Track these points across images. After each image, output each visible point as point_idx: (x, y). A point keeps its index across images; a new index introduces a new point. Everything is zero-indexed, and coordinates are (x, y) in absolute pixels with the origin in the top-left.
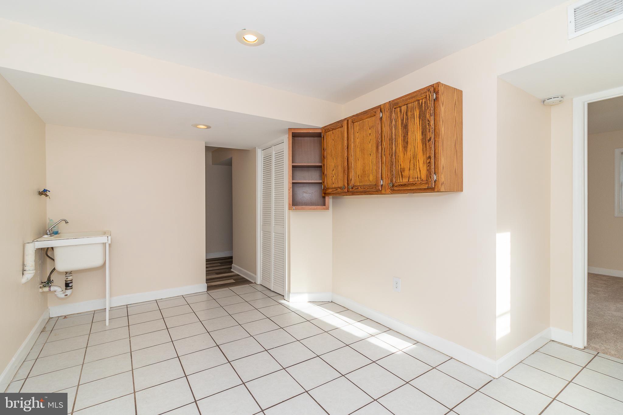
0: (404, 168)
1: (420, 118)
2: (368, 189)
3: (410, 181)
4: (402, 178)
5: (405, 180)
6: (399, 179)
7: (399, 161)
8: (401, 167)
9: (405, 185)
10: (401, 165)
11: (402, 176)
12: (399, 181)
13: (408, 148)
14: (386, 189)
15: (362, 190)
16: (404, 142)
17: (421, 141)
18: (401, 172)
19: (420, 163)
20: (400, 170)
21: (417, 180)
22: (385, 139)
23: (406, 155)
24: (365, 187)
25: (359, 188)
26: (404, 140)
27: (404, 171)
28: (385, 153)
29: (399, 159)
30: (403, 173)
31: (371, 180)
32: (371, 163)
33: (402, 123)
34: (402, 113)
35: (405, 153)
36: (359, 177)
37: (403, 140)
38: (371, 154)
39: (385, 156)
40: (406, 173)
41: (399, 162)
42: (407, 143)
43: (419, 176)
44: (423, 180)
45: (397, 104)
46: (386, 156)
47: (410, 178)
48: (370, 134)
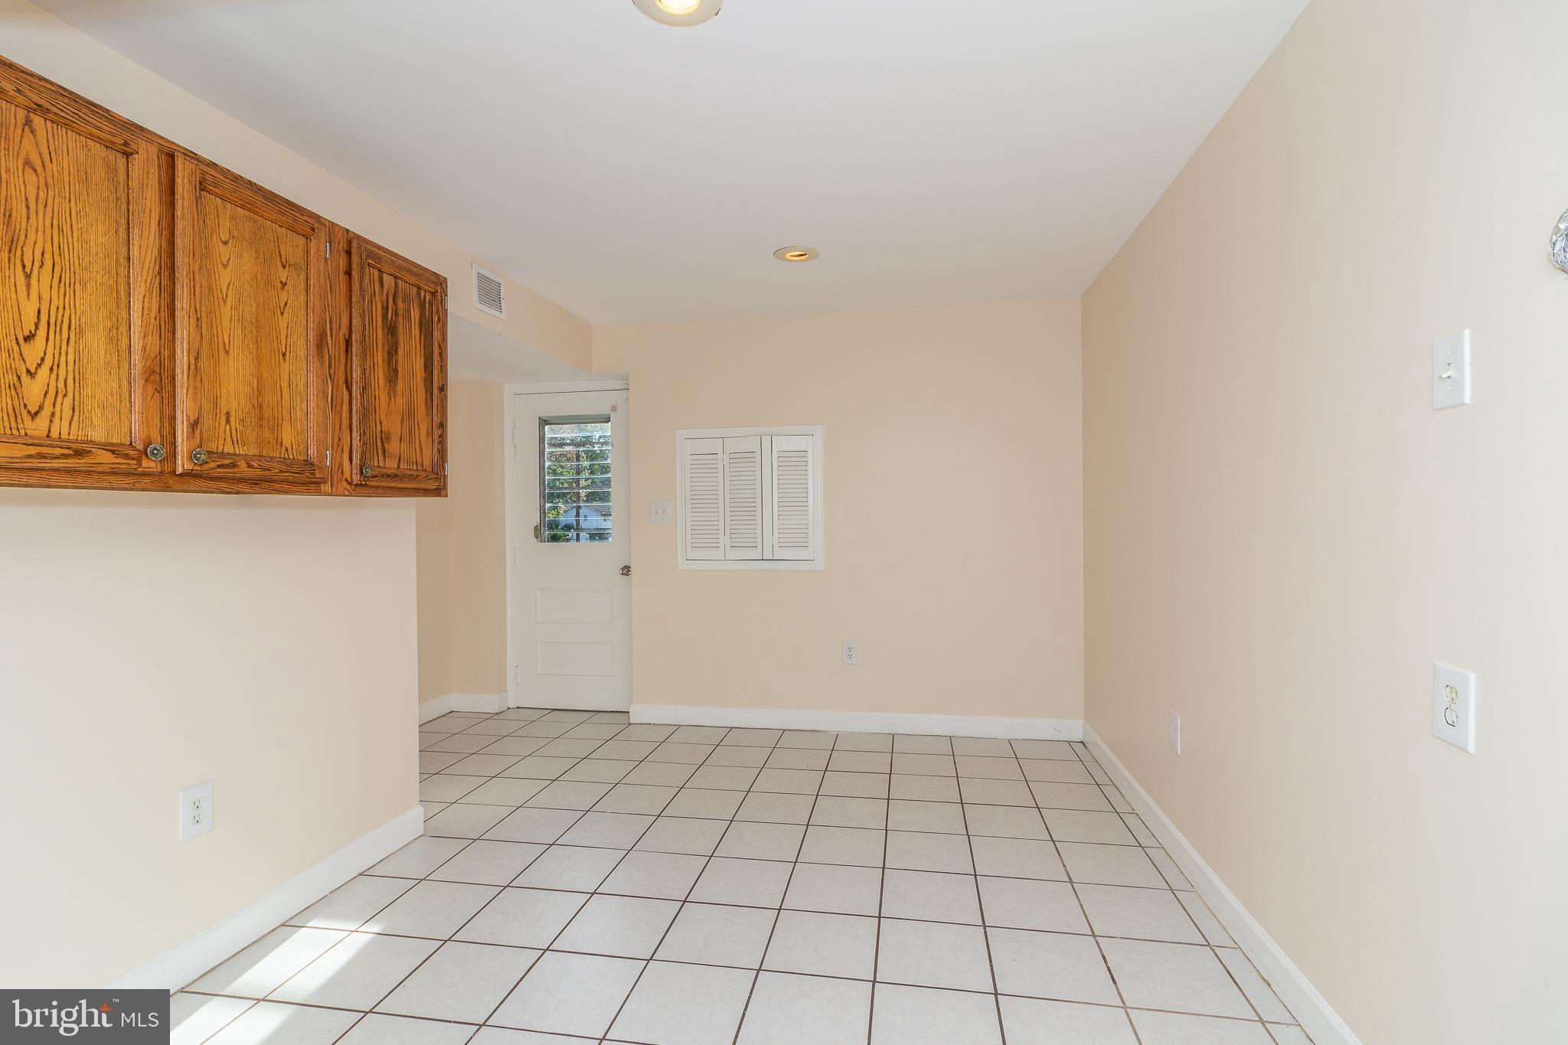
0: (389, 433)
1: (421, 331)
2: (281, 471)
3: (401, 467)
4: (384, 457)
5: (391, 464)
6: (376, 458)
7: (377, 410)
8: (381, 426)
9: (397, 475)
10: (381, 423)
11: (384, 452)
12: (376, 464)
13: (398, 387)
14: (335, 481)
15: (250, 473)
16: (389, 366)
17: (422, 383)
18: (382, 442)
19: (422, 431)
20: (379, 436)
21: (415, 468)
22: (331, 330)
23: (393, 400)
24: (268, 465)
25: (242, 464)
26: (389, 363)
27: (389, 439)
28: (332, 371)
29: (377, 405)
30: (386, 445)
31: (287, 443)
32: (285, 385)
33: (385, 316)
34: (385, 293)
35: (392, 396)
36: (228, 421)
37: (386, 362)
38: (288, 353)
39: (331, 379)
40: (394, 447)
41: (378, 413)
42: (396, 371)
43: (419, 460)
44: (426, 470)
45: (379, 259)
46: (336, 383)
47: (402, 462)
48: (284, 285)
